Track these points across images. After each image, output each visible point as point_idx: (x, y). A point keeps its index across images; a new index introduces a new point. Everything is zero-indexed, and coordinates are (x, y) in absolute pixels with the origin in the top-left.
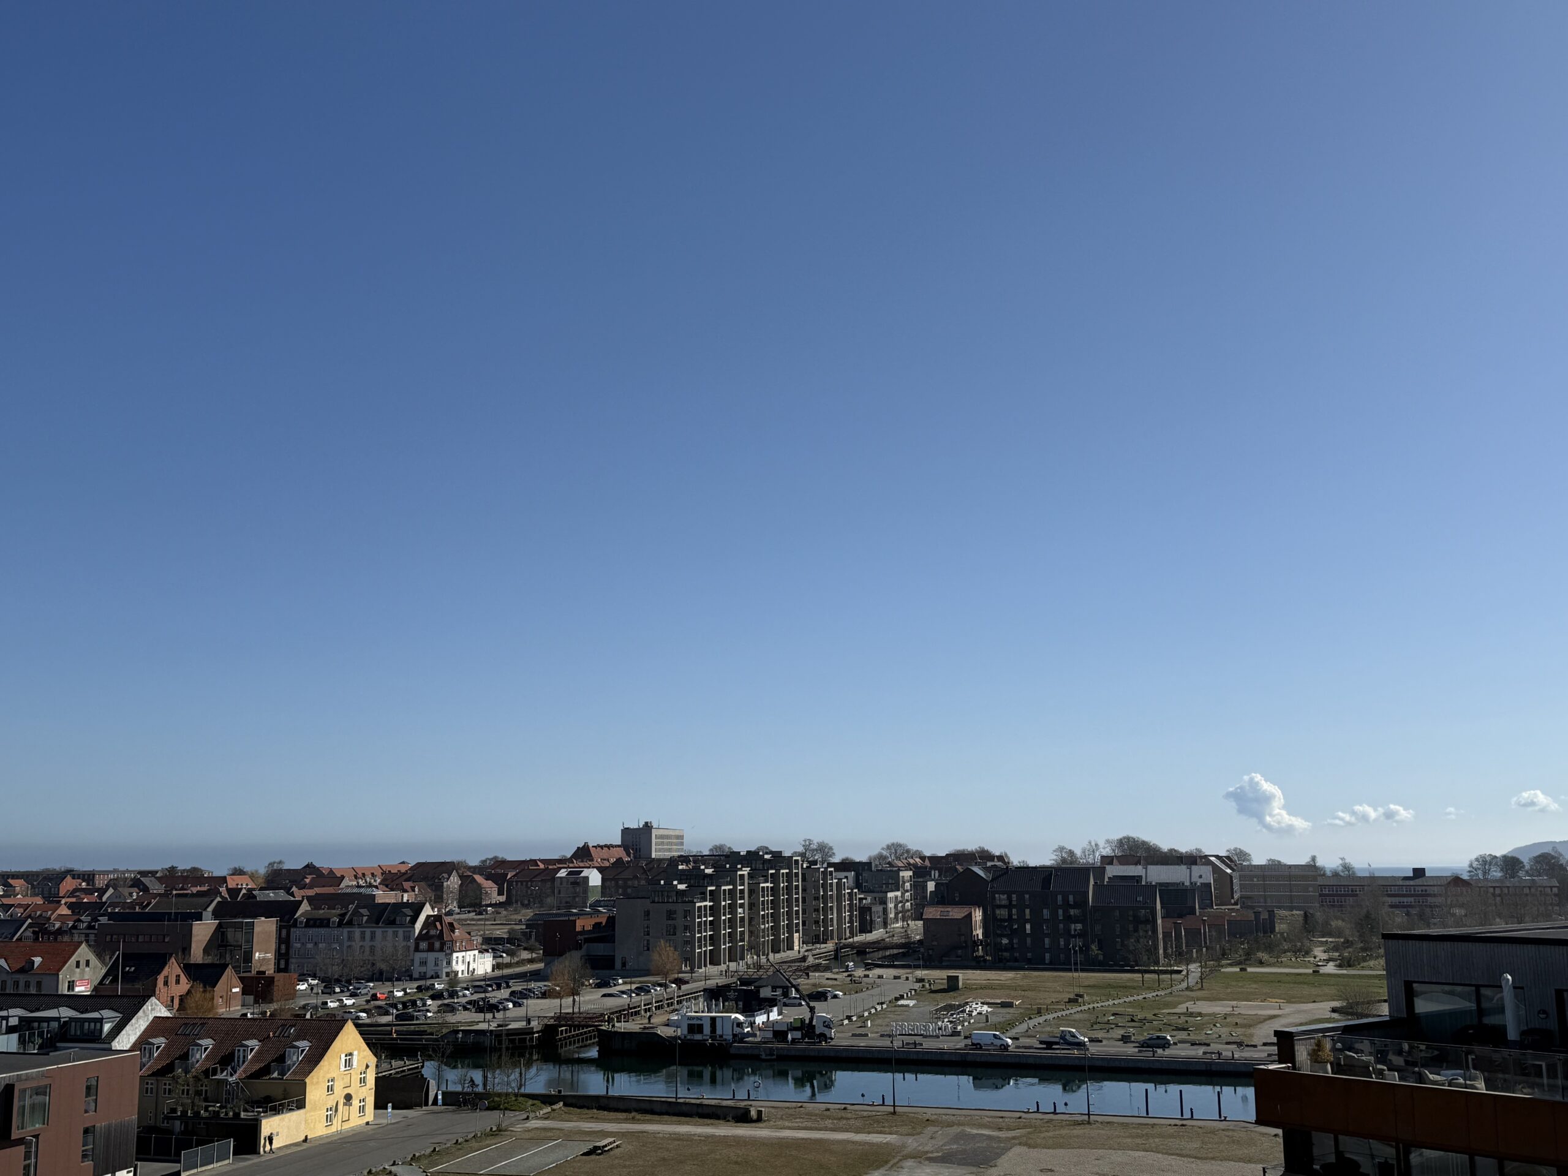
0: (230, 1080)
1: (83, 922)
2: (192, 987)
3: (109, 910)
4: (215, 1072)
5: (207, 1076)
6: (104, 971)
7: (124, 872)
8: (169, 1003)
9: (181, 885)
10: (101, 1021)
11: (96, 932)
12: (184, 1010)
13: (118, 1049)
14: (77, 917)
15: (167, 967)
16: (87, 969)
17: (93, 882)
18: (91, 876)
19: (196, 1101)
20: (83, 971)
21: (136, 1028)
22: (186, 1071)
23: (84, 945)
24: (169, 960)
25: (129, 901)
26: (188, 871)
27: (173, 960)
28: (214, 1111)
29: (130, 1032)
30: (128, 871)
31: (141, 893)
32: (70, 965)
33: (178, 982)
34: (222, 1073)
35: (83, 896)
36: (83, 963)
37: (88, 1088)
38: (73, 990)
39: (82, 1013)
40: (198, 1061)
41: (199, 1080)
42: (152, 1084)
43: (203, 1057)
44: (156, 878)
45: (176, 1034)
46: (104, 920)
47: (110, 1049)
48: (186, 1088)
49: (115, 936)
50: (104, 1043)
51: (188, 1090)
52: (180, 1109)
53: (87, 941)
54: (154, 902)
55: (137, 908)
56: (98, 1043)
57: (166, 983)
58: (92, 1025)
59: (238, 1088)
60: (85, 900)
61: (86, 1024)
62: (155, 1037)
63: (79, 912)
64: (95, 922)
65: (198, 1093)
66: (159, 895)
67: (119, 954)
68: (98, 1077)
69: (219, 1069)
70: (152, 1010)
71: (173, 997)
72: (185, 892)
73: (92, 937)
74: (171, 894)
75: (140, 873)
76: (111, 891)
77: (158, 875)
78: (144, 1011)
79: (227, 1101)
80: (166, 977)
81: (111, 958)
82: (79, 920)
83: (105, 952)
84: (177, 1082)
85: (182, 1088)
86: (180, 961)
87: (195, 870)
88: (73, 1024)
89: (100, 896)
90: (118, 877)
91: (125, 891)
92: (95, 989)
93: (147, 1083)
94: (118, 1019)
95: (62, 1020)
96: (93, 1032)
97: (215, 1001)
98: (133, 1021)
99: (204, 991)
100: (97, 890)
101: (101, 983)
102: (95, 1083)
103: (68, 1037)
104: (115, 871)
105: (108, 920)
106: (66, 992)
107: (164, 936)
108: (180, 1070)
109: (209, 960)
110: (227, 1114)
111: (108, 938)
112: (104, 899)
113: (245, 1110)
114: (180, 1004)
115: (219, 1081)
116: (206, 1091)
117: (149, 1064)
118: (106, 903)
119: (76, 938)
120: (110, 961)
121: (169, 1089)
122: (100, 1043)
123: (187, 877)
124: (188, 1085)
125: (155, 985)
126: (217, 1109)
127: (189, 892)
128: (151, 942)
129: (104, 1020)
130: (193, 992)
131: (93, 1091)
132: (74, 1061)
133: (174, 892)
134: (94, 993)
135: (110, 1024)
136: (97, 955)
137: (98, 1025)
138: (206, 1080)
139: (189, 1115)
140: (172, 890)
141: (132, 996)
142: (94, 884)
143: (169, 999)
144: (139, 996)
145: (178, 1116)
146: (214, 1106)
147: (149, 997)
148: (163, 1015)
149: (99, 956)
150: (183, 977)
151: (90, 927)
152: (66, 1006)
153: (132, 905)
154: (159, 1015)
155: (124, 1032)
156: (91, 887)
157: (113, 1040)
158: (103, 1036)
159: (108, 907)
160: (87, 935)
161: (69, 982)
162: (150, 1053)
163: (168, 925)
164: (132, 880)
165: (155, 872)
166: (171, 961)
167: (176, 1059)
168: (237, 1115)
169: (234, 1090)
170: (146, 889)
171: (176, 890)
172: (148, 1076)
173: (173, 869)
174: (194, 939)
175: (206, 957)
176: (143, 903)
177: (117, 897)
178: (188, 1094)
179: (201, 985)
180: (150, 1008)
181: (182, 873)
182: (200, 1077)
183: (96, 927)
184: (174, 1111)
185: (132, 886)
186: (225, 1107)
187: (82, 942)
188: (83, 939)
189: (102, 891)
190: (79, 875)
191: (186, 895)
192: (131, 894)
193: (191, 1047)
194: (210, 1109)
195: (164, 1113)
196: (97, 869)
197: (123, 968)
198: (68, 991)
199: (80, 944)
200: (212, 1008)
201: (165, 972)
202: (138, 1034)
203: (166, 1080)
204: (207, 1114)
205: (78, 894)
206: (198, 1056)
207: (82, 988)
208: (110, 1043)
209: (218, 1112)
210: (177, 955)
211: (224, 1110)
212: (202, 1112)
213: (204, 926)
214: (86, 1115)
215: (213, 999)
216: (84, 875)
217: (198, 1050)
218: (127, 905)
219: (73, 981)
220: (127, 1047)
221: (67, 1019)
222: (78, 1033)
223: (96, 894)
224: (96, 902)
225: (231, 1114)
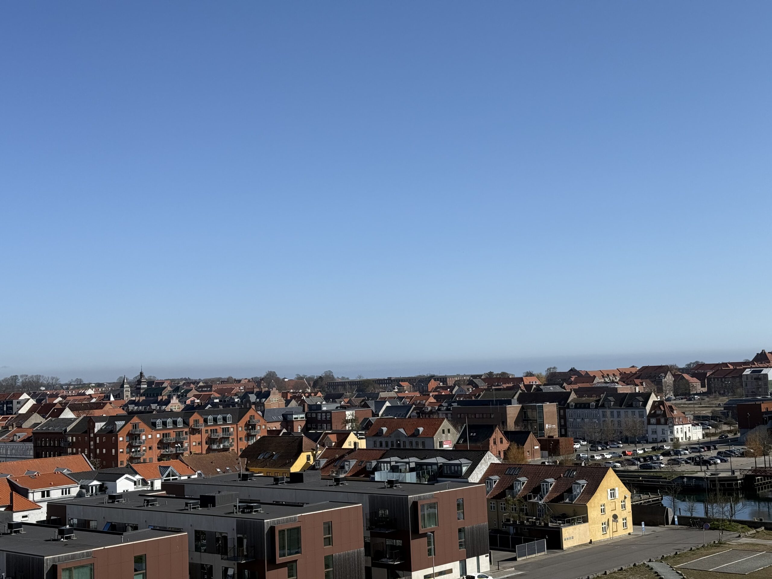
0: (540, 503)
1: (444, 407)
2: (510, 445)
3: (457, 399)
4: (530, 499)
5: (526, 500)
6: (458, 436)
7: (463, 376)
8: (498, 455)
9: (496, 383)
10: (460, 465)
11: (451, 412)
12: (507, 460)
13: (472, 482)
14: (441, 403)
15: (494, 433)
16: (449, 434)
17: (446, 383)
18: (445, 379)
19: (521, 515)
20: (447, 436)
21: (481, 470)
22: (514, 497)
23: (445, 420)
24: (495, 429)
25: (467, 393)
26: (500, 374)
27: (497, 429)
28: (532, 521)
29: (478, 472)
30: (465, 376)
31: (474, 389)
32: (439, 432)
33: (501, 442)
34: (534, 498)
35: (441, 391)
36: (446, 431)
37: (458, 505)
38: (442, 447)
39: (449, 460)
40: (519, 491)
41: (521, 502)
42: (494, 504)
43: (522, 488)
44: (482, 379)
45: (505, 474)
46: (455, 405)
47: (468, 482)
48: (514, 507)
49: (462, 415)
50: (463, 478)
51: (515, 508)
52: (512, 519)
53: (447, 418)
54: (482, 394)
55: (473, 397)
56: (460, 478)
57: (495, 443)
58: (456, 467)
59: (545, 508)
60: (443, 393)
61: (453, 467)
62: (492, 475)
63: (441, 401)
64: (450, 406)
65: (522, 510)
66: (485, 389)
67: (466, 425)
68: (463, 499)
69: (532, 496)
70: (489, 459)
71: (500, 451)
72: (500, 387)
73: (449, 415)
74: (491, 389)
75: (472, 376)
76: (457, 388)
77: (482, 377)
78: (485, 460)
79: (540, 516)
80: (495, 439)
81: (461, 428)
82: (441, 405)
83: (458, 424)
84: (508, 503)
85: (512, 507)
86: (501, 430)
87: (503, 374)
88: (445, 467)
89: (451, 391)
90: (460, 379)
91: (465, 388)
92: (455, 446)
93: (491, 503)
94: (470, 464)
95: (439, 464)
96: (456, 472)
97: (525, 455)
98: (479, 465)
99: (518, 448)
100: (449, 387)
101: (458, 443)
102: (462, 503)
103: (443, 474)
104: (458, 376)
105: (458, 405)
106: (439, 448)
107: (490, 414)
108: (509, 496)
109: (518, 429)
110: (540, 524)
111: (459, 416)
112: (454, 392)
113: (551, 522)
114: (504, 456)
115: (533, 503)
116: (526, 509)
117: (491, 491)
118: (455, 395)
119: (441, 416)
120: (461, 429)
121: (504, 507)
122: (462, 478)
123: (500, 378)
124: (515, 505)
125: (489, 444)
126: (534, 520)
127: (502, 387)
128: (483, 418)
129: (462, 465)
130: (511, 448)
131: (461, 507)
132: (449, 489)
133: (493, 387)
134: (454, 449)
135: (466, 467)
136: (453, 426)
137: (459, 467)
138: (525, 502)
139: (518, 523)
140: (491, 386)
141: (477, 451)
142: (447, 384)
143: (498, 452)
144: (481, 450)
145: (511, 524)
146: (532, 519)
147: (487, 451)
148: (496, 462)
149: (455, 426)
150: (504, 439)
151: (448, 409)
152: (440, 456)
153: (470, 396)
154: (493, 462)
155: (474, 472)
156: (445, 386)
157: (469, 477)
158: (463, 474)
159: (457, 397)
160: (447, 414)
161: (440, 442)
162: (491, 485)
163: (492, 407)
164: (468, 381)
165: (480, 376)
166: (496, 430)
167: (506, 489)
168: (546, 525)
169: (543, 510)
170: (476, 386)
171: (494, 386)
172: (491, 499)
173: (491, 374)
174: (508, 416)
175: (516, 427)
176: (476, 394)
177: (460, 391)
178: (515, 511)
179: (516, 445)
180: (488, 458)
181: (496, 376)
182: (521, 500)
183: (451, 409)
184: (508, 520)
185: (468, 385)
186: (539, 519)
187: (445, 419)
188: (445, 417)
189: (452, 388)
190: (438, 379)
191: (500, 389)
192: (468, 389)
193: (514, 482)
194: (530, 520)
195: (502, 521)
196: (448, 374)
197: (469, 434)
198: (440, 447)
199: (443, 419)
200: (524, 459)
201: (493, 436)
202: (483, 473)
203: (502, 501)
204: (528, 523)
205: (438, 390)
206: (519, 487)
207: (447, 446)
208: (467, 479)
209: (535, 522)
210: (499, 426)
211: (538, 521)
212: (525, 522)
213: (513, 408)
214: (458, 521)
215: (524, 453)
216: (441, 379)
217: (518, 484)
218: (467, 396)
219: (442, 442)
220: (477, 481)
221: (442, 464)
222: (449, 473)
223: (449, 390)
224: (449, 394)
225: (543, 524)
